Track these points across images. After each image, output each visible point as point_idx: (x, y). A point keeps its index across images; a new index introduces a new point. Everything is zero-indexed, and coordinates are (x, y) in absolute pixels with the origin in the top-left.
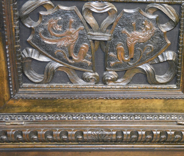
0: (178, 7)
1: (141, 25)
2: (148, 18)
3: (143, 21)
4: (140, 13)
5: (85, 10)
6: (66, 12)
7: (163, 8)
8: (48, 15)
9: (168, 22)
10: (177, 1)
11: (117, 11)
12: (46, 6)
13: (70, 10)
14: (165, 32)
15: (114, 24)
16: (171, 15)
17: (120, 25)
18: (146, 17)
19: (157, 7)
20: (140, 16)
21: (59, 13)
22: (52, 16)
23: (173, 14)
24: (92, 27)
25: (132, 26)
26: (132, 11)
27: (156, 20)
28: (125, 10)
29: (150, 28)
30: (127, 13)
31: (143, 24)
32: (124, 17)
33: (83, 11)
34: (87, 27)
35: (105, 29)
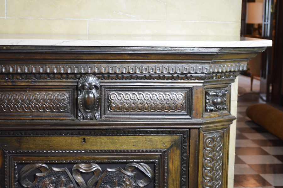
0: (153, 165)
1: (122, 182)
2: (128, 175)
3: (123, 178)
4: (121, 171)
5: (73, 170)
6: (58, 173)
7: (141, 166)
8: (43, 176)
9: (145, 178)
10: (151, 160)
11: (101, 170)
12: (42, 169)
13: (61, 172)
14: (143, 187)
15: (99, 181)
16: (147, 172)
17: (104, 183)
18: (126, 175)
19: (135, 166)
20: (121, 174)
21: (52, 174)
22: (46, 177)
23: (149, 171)
24: (80, 185)
25: (114, 182)
26: (113, 170)
27: (134, 177)
28: (109, 170)
29: (130, 184)
30: (110, 172)
31: (124, 181)
32: (107, 175)
33: (72, 171)
34: (76, 185)
35: (91, 186)
